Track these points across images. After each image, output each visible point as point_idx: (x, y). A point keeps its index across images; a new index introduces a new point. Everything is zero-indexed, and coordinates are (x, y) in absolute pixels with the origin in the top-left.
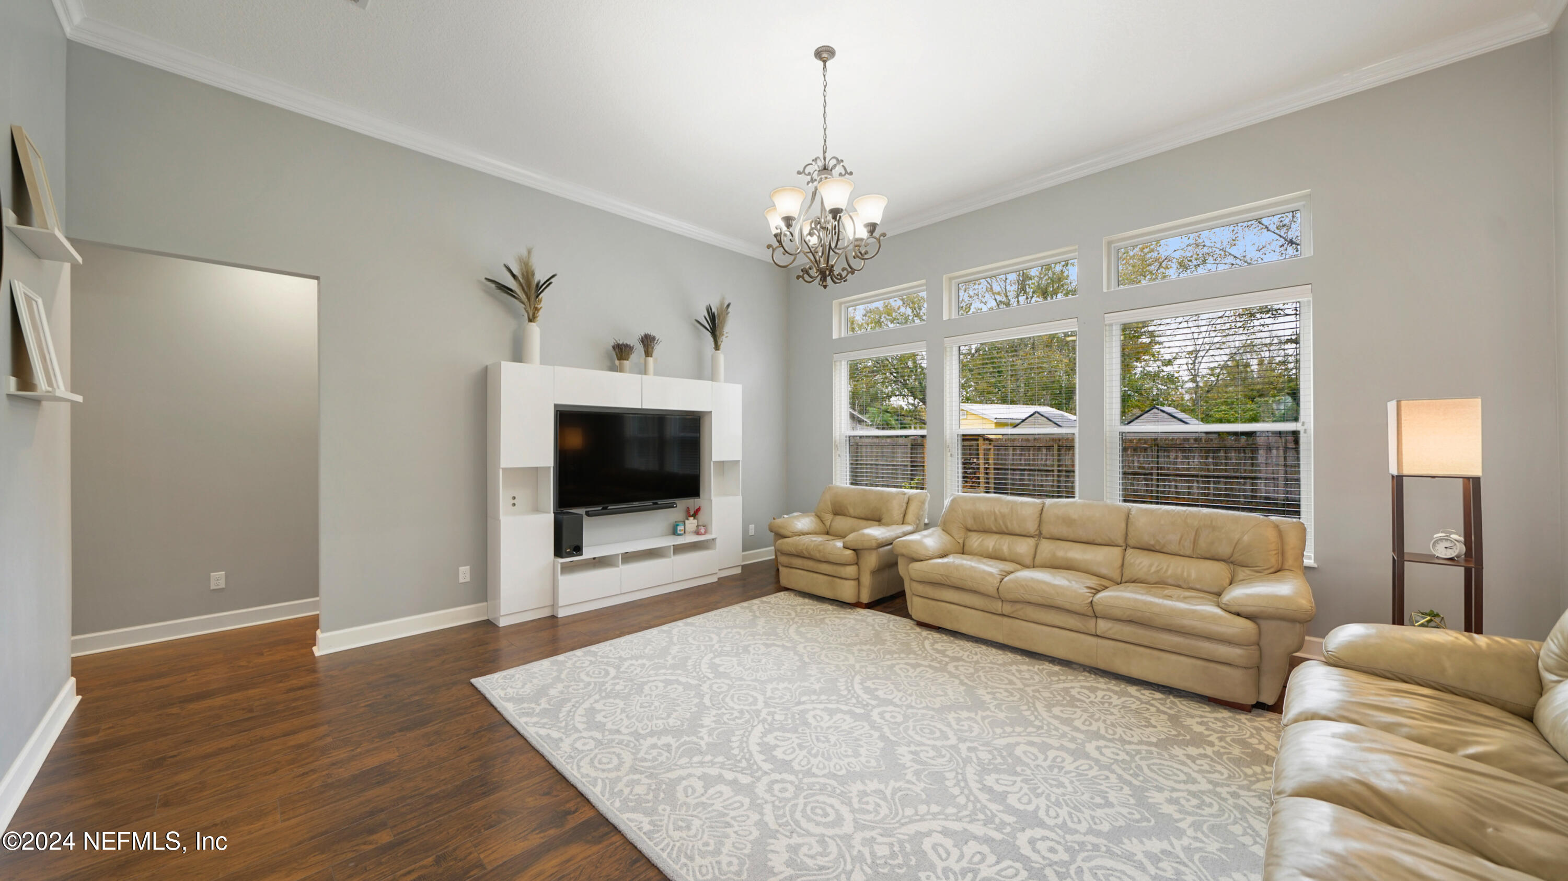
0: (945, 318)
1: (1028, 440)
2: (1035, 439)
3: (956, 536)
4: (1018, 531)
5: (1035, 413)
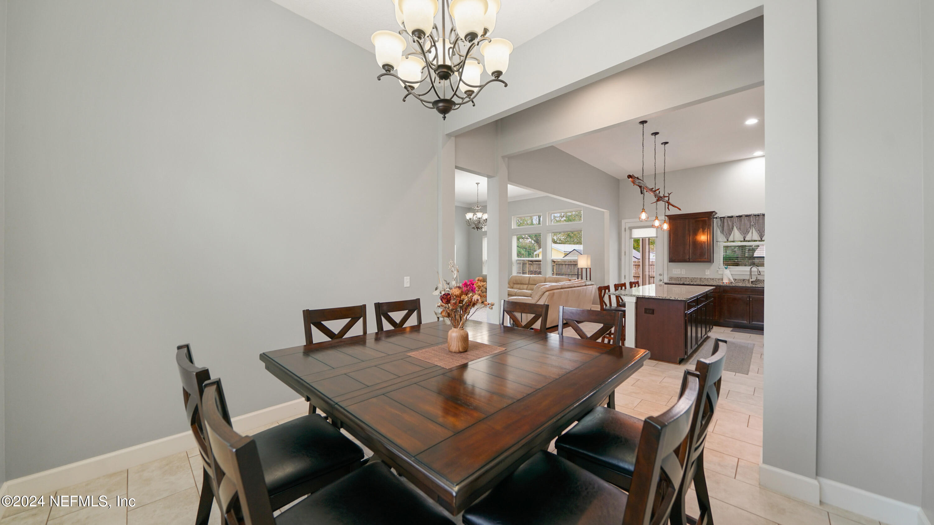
0: (513, 228)
1: (571, 262)
2: (574, 261)
3: (511, 285)
4: (525, 283)
5: (574, 250)
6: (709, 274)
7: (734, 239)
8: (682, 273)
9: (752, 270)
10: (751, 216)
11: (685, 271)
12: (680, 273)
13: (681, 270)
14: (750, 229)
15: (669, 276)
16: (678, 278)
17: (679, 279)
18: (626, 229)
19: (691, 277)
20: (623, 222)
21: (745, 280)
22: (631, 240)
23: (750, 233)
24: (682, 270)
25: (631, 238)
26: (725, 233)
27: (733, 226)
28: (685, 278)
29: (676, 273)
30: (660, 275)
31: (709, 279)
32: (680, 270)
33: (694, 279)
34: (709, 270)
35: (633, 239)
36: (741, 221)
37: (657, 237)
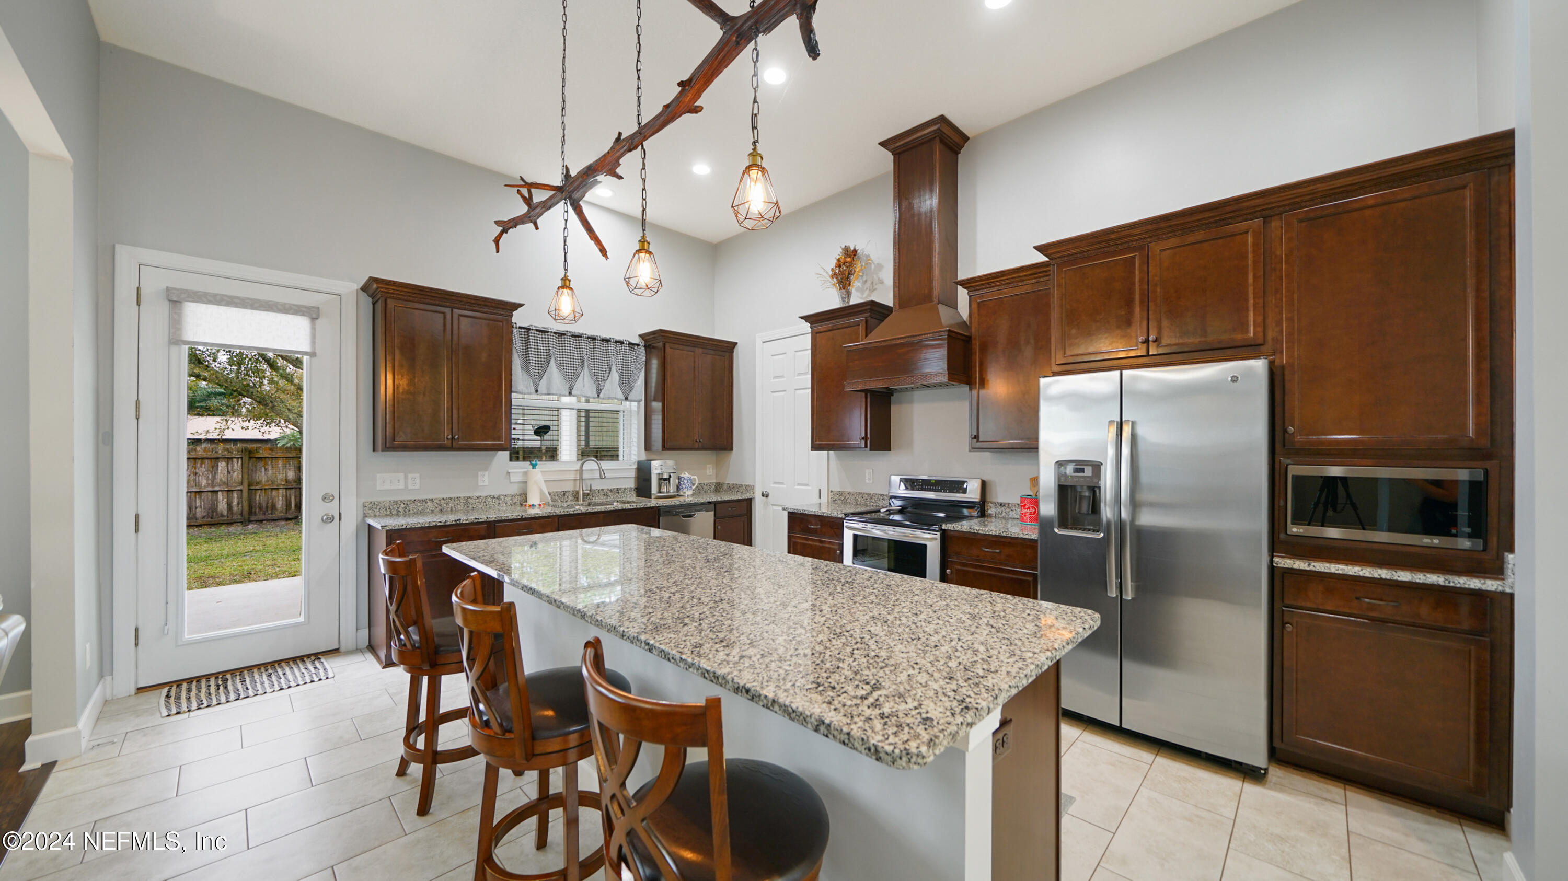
6: (486, 483)
7: (548, 389)
8: (410, 487)
9: (584, 468)
10: (581, 337)
11: (418, 481)
12: (401, 486)
13: (406, 478)
14: (579, 368)
15: (362, 500)
16: (396, 502)
17: (403, 506)
18: (143, 292)
19: (441, 496)
20: (126, 257)
21: (567, 494)
22: (174, 349)
23: (581, 378)
24: (410, 476)
25: (175, 340)
26: (532, 372)
27: (549, 357)
28: (419, 501)
29: (387, 486)
30: (326, 498)
31: (489, 499)
32: (401, 475)
33: (447, 504)
34: (487, 473)
35: (185, 349)
36: (562, 345)
37: (312, 354)
